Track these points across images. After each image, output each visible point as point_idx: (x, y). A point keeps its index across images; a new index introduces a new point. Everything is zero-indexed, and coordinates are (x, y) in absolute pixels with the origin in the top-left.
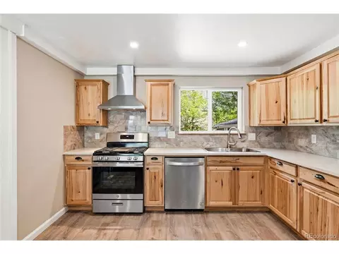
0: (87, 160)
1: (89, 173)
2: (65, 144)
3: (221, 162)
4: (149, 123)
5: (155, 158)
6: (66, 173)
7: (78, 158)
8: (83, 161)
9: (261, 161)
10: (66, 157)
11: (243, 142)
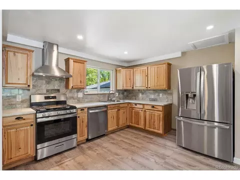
0: (28, 119)
4: (72, 87)
5: (82, 110)
8: (24, 119)
9: (126, 105)
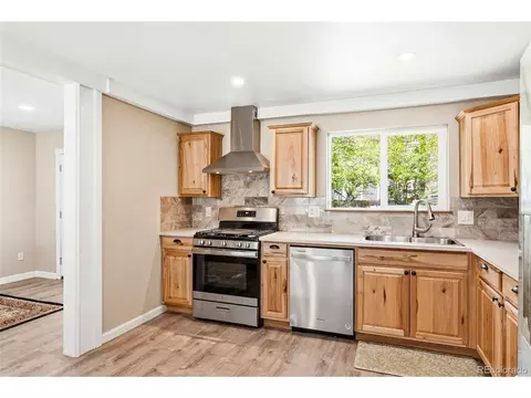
0: (187, 245)
1: (189, 262)
2: (162, 221)
3: (382, 258)
4: (273, 192)
5: (274, 246)
6: (163, 259)
7: (177, 241)
8: (182, 245)
9: (463, 263)
10: (164, 239)
11: (448, 226)
